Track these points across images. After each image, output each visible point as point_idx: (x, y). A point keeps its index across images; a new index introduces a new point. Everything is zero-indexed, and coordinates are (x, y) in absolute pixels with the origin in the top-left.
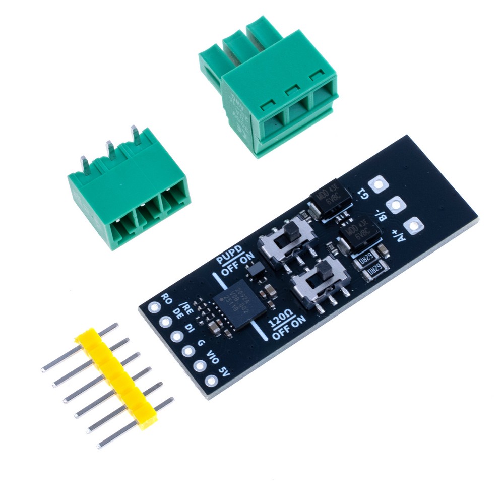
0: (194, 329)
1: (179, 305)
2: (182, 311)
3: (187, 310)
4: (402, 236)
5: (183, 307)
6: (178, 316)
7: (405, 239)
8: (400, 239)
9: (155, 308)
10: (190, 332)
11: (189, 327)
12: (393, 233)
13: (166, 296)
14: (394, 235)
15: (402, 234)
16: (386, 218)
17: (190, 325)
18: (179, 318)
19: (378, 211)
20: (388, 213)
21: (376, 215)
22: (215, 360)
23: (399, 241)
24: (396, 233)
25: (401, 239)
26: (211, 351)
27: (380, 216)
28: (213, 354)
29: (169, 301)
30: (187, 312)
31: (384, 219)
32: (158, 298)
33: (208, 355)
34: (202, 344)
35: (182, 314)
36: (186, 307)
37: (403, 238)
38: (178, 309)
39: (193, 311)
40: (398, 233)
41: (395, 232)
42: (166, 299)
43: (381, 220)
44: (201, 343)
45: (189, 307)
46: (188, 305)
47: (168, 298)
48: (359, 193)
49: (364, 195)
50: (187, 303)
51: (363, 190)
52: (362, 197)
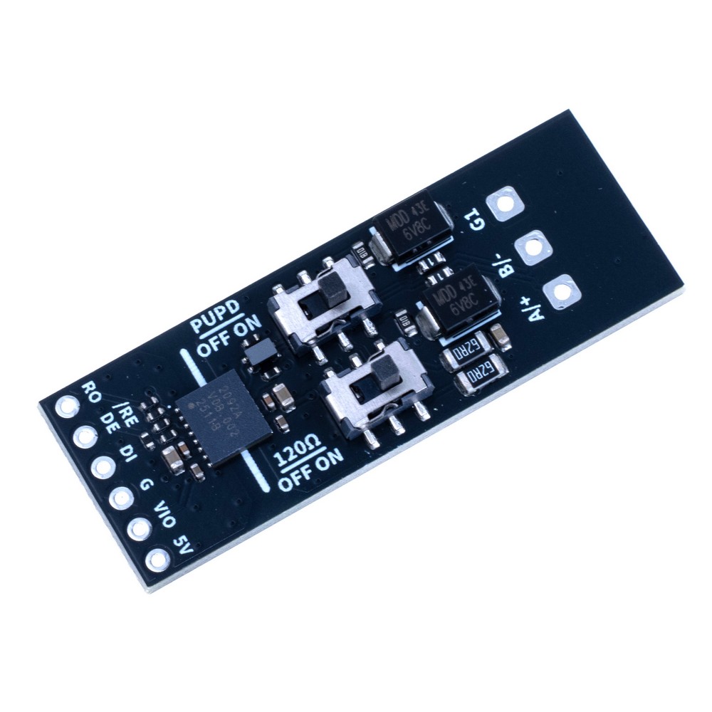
0: (135, 456)
1: (114, 407)
2: (118, 418)
3: (127, 417)
4: (538, 311)
5: (121, 412)
6: (108, 428)
7: (542, 317)
8: (533, 315)
9: (68, 407)
10: (128, 460)
11: (127, 451)
12: (522, 303)
13: (91, 386)
14: (524, 306)
15: (539, 306)
16: (512, 271)
17: (129, 447)
18: (110, 432)
19: (498, 256)
20: (517, 262)
21: (494, 265)
22: (169, 521)
23: (531, 319)
24: (527, 304)
25: (536, 317)
26: (163, 502)
27: (502, 266)
28: (166, 508)
29: (95, 397)
30: (127, 422)
31: (508, 273)
32: (75, 390)
33: (157, 509)
34: (148, 487)
35: (116, 424)
36: (126, 411)
37: (540, 314)
38: (110, 414)
39: (137, 421)
40: (531, 304)
41: (525, 301)
42: (90, 392)
43: (503, 276)
44: (146, 484)
45: (131, 412)
46: (129, 408)
47: (95, 390)
48: (467, 217)
49: (477, 221)
50: (127, 403)
51: (475, 212)
52: (472, 226)
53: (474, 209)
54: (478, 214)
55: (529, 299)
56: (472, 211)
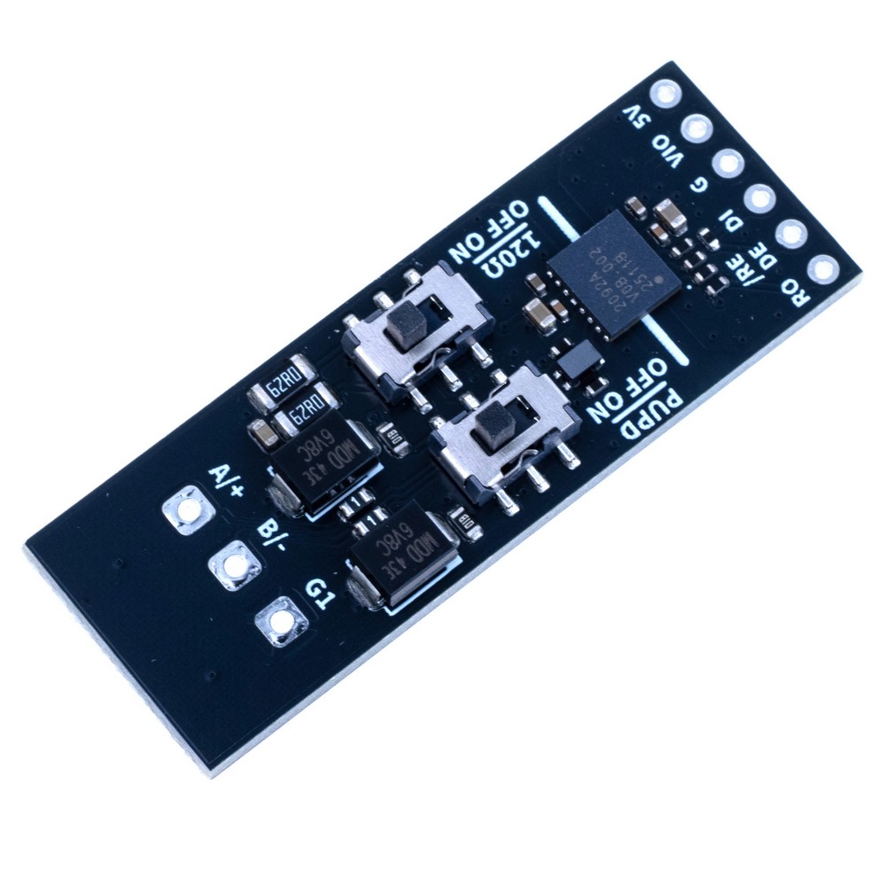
0: (722, 218)
1: (762, 277)
2: (754, 264)
3: (742, 266)
4: (218, 480)
5: (752, 272)
6: (764, 249)
7: (212, 472)
8: (225, 473)
9: (823, 269)
10: (730, 212)
11: (733, 223)
12: (241, 488)
13: (798, 300)
14: (237, 484)
15: (218, 487)
16: (260, 529)
17: (732, 229)
18: (760, 244)
19: (281, 547)
20: (255, 544)
21: (285, 535)
22: (661, 143)
23: (226, 468)
24: (234, 487)
25: (220, 472)
26: (674, 165)
27: (274, 535)
28: (668, 159)
29: (790, 287)
30: (741, 260)
31: (266, 525)
33: (680, 156)
34: (698, 182)
35: (755, 256)
36: (745, 274)
37: (215, 476)
39: (728, 263)
40: (228, 489)
41: (237, 491)
42: (798, 292)
43: (271, 521)
44: (701, 185)
45: (738, 274)
46: (742, 279)
47: (792, 296)
48: (331, 596)
49: (318, 591)
50: (746, 284)
51: (322, 605)
52: (324, 585)
53: (323, 608)
54: (318, 602)
55: (233, 494)
56: (326, 605)
